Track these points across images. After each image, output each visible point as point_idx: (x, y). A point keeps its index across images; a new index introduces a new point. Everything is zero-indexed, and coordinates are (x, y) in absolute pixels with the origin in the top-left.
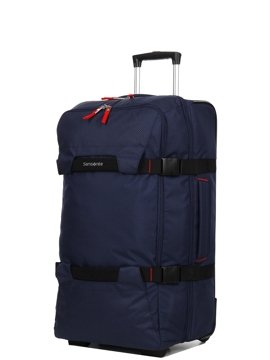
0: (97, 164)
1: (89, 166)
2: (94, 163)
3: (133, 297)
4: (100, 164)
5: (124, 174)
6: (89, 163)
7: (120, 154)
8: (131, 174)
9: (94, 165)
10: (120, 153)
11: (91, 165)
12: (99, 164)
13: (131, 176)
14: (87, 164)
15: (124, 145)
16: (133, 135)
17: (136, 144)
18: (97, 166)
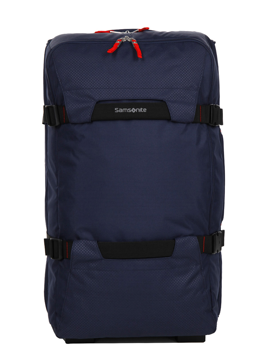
0: (138, 110)
1: (125, 113)
2: (133, 109)
3: (189, 274)
4: (143, 110)
5: (174, 122)
6: (125, 109)
7: (169, 98)
8: (184, 123)
9: (134, 112)
10: (169, 96)
11: (128, 111)
12: (140, 110)
13: (184, 125)
14: (121, 110)
15: (173, 87)
16: (183, 75)
17: (188, 86)
18: (137, 113)
